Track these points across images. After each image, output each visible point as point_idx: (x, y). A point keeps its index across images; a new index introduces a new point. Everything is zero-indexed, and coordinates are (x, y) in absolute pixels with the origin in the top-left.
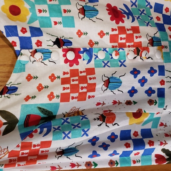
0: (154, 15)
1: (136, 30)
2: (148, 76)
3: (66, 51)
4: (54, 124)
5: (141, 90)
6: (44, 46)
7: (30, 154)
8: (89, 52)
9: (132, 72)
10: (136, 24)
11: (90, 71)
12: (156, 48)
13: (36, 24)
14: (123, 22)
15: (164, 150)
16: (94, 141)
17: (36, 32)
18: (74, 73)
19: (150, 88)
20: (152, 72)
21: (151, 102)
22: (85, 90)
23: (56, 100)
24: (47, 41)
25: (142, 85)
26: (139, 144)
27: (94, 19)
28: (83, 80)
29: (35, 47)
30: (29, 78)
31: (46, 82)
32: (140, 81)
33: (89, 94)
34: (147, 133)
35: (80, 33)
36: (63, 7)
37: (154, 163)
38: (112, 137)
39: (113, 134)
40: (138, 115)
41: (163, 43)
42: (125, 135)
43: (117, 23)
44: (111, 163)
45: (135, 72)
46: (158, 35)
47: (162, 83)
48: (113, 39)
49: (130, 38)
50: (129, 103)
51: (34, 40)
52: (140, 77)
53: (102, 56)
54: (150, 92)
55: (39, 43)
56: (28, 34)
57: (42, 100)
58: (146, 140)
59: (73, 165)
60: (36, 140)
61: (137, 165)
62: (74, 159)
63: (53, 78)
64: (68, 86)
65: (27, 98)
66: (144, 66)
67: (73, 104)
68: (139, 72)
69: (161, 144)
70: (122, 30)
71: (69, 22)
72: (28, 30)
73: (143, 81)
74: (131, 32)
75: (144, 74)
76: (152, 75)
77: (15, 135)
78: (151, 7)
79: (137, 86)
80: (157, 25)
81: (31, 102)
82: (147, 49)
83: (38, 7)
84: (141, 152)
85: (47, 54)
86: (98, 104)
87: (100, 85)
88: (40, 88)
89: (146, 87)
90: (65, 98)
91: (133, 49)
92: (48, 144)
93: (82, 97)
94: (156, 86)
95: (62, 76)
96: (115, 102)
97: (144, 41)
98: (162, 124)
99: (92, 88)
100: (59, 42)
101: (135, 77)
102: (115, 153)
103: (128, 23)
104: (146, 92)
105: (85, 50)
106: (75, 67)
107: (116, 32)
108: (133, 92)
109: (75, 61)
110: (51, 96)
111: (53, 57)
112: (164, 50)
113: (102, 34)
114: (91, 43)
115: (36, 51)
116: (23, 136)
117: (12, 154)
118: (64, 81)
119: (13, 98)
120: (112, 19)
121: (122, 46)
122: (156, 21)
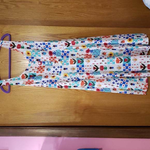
0: (62, 53)
1: (55, 57)
2: (57, 68)
3: (39, 62)
4: (35, 77)
5: (56, 71)
6: (34, 61)
7: (30, 83)
8: (44, 62)
9: (53, 67)
10: (55, 56)
11: (44, 67)
12: (60, 62)
13: (33, 56)
14: (52, 56)
15: (59, 85)
16: (43, 81)
17: (33, 58)
18: (41, 67)
19: (58, 71)
20: (58, 67)
21: (57, 74)
22: (42, 71)
23: (36, 73)
24: (35, 60)
25: (56, 70)
26: (53, 83)
27: (45, 55)
28: (42, 68)
29: (32, 61)
30: (31, 67)
31: (34, 68)
32: (55, 69)
33: (43, 72)
34: (56, 81)
35: (42, 58)
36: (38, 53)
37: (57, 87)
38: (48, 81)
39: (48, 80)
40: (53, 77)
41: (62, 61)
42: (51, 81)
43: (51, 56)
44: (47, 86)
45: (54, 67)
46: (61, 59)
47: (61, 70)
48: (50, 59)
49: (54, 59)
50: (53, 74)
51: (32, 60)
52: (55, 68)
53: (47, 63)
54: (58, 72)
55: (33, 60)
56: (31, 59)
57: (33, 72)
58: (55, 82)
59: (38, 86)
60: (31, 80)
61: (53, 87)
62: (38, 84)
63: (36, 68)
64: (38, 70)
65: (30, 72)
66: (56, 66)
67: (39, 74)
68: (55, 67)
69: (58, 83)
70: (52, 58)
71: (40, 56)
72: (31, 58)
73: (56, 69)
74: (54, 58)
75: (56, 68)
76: (58, 68)
77: (27, 79)
78: (61, 51)
79: (55, 70)
80: (62, 56)
81: (31, 73)
82: (58, 62)
83: (33, 53)
84: (53, 85)
85: (34, 62)
86: (46, 74)
87: (45, 70)
88: (33, 70)
89: (57, 71)
90: (37, 72)
91: (54, 62)
92: (33, 81)
93: (41, 72)
94: (59, 71)
95: (38, 67)
96: (50, 74)
97: (57, 60)
98: (60, 79)
99: (44, 70)
100: (37, 60)
101: (54, 68)
102: (47, 84)
103: (53, 56)
104: (57, 72)
105: (43, 62)
106: (41, 65)
107: (50, 58)
108: (54, 72)
109: (41, 64)
110: (35, 72)
111: (36, 63)
112: (62, 62)
113: (47, 58)
114: (45, 60)
115: (32, 62)
116: (29, 79)
117: (26, 82)
118: (38, 69)
119: (28, 71)
120: (49, 55)
121: (52, 61)
122: (62, 55)
